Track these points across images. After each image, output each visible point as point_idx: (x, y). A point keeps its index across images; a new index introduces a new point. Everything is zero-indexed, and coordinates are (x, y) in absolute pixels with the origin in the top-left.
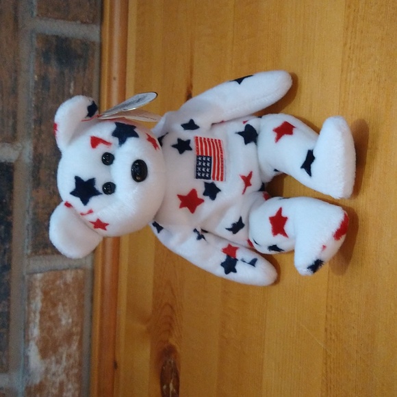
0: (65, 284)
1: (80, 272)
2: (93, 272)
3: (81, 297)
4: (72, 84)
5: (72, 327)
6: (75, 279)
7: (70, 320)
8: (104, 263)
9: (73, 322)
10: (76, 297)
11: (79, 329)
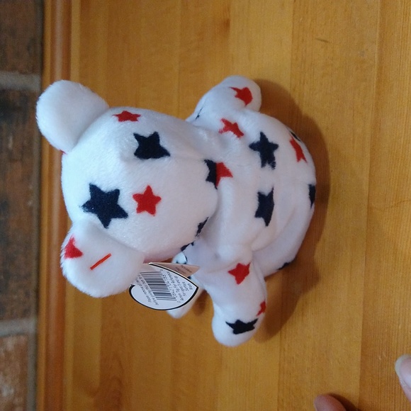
0: (6, 352)
1: (23, 338)
2: (37, 337)
3: (24, 365)
4: (11, 139)
5: (14, 398)
6: (17, 346)
7: (12, 391)
8: (48, 328)
9: (15, 392)
10: (18, 365)
11: (22, 400)
